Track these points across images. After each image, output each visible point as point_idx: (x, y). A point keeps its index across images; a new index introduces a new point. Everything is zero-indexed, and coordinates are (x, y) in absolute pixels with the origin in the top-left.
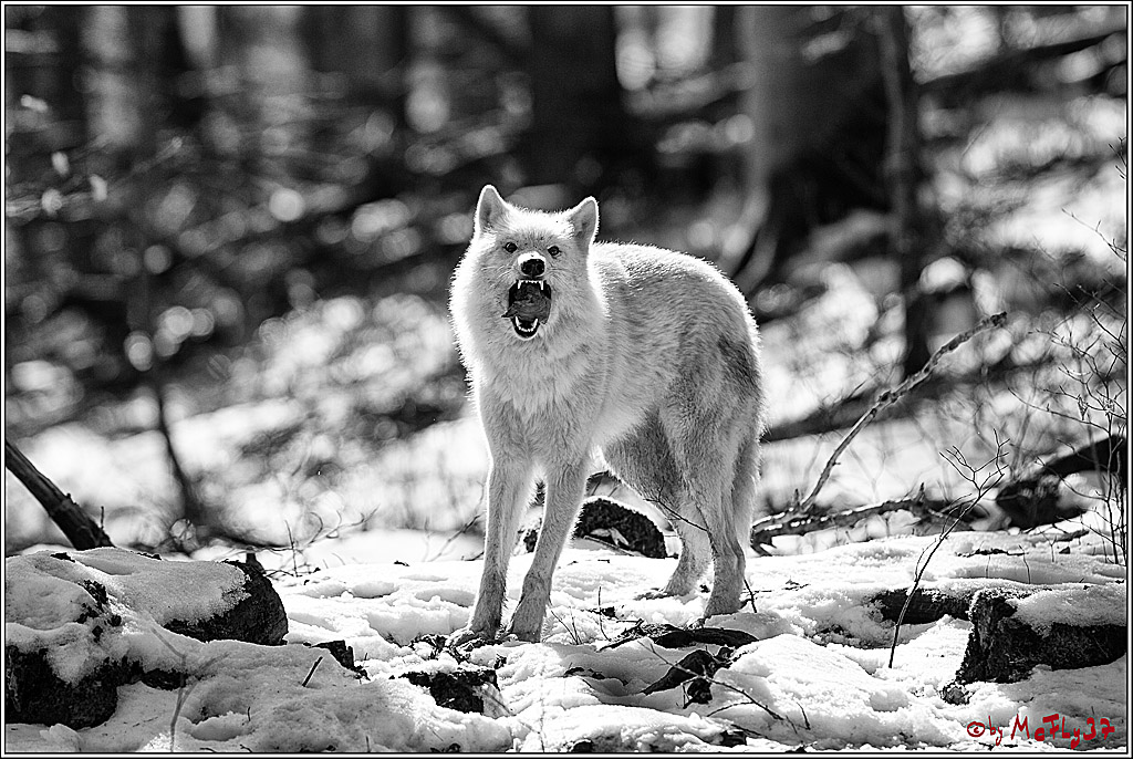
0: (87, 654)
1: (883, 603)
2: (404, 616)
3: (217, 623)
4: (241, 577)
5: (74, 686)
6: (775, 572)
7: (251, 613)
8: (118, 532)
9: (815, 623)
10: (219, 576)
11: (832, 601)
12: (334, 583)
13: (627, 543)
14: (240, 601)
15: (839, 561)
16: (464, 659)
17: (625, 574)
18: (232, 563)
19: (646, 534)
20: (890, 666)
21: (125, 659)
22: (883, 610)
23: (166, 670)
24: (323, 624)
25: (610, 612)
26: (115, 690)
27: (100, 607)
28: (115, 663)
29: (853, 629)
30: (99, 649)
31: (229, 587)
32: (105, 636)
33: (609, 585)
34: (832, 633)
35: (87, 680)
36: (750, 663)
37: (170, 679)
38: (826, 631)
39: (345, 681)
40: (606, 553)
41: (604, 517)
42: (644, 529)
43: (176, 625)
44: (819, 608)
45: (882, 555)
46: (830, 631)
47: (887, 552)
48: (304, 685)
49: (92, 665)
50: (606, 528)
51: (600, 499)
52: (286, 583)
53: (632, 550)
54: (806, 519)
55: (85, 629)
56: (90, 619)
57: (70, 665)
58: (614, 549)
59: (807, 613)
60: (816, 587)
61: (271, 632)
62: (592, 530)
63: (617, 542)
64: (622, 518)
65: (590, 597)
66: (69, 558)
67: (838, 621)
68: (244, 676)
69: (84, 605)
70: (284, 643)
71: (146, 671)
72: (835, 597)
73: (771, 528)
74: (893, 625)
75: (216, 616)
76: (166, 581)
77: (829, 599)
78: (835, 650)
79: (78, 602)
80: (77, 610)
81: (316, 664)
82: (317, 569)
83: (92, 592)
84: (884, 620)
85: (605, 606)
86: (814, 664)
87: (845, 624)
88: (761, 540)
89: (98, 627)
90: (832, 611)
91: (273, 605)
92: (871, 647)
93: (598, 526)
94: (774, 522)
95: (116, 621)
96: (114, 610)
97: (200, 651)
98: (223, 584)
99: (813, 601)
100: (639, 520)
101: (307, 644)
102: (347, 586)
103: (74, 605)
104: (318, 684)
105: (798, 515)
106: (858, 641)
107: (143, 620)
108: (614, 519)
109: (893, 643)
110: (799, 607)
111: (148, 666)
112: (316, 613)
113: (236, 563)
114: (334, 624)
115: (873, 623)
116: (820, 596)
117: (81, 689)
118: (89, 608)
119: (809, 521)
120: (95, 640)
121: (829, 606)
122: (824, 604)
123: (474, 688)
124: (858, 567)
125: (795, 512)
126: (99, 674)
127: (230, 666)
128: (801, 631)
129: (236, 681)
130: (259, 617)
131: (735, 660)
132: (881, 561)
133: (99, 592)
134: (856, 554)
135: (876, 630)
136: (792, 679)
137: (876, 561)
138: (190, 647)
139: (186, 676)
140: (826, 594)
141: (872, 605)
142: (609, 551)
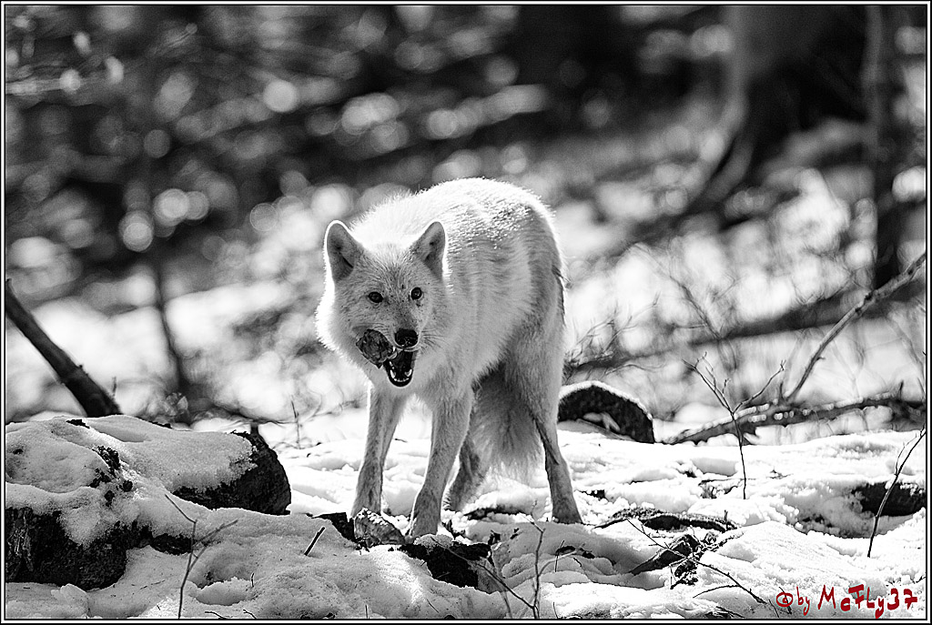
0: (99, 517)
1: (863, 494)
2: (402, 492)
3: (224, 492)
4: (247, 448)
5: (85, 548)
6: (759, 461)
7: (256, 483)
8: (128, 401)
9: (797, 512)
10: (227, 446)
11: (814, 490)
12: (336, 456)
13: (617, 428)
14: (247, 471)
15: (822, 452)
16: (458, 534)
17: (615, 458)
18: (239, 434)
19: (636, 420)
20: (869, 556)
21: (135, 523)
22: (862, 502)
23: (174, 535)
24: (324, 495)
25: (601, 495)
26: (125, 554)
27: (113, 473)
28: (125, 527)
29: (833, 519)
30: (110, 513)
31: (237, 457)
32: (117, 501)
33: (600, 467)
34: (814, 522)
35: (98, 543)
36: (736, 547)
37: (177, 544)
38: (807, 520)
39: (345, 551)
40: (597, 437)
41: (597, 402)
42: (634, 415)
43: (185, 492)
44: (802, 497)
45: (861, 449)
46: (811, 519)
47: (867, 446)
48: (306, 554)
49: (103, 528)
50: (598, 412)
51: (593, 386)
52: (290, 455)
53: (623, 435)
54: (789, 412)
55: (98, 493)
56: (102, 484)
57: (83, 527)
58: (605, 433)
59: (789, 501)
60: (800, 477)
61: (275, 502)
62: (584, 414)
63: (608, 427)
64: (614, 403)
65: (580, 478)
66: (84, 425)
67: (819, 510)
68: (249, 543)
69: (97, 471)
70: (288, 513)
71: (154, 536)
72: (817, 487)
73: (755, 419)
74: (871, 517)
75: (223, 484)
76: (177, 450)
77: (811, 488)
78: (816, 538)
79: (91, 466)
80: (91, 475)
81: (319, 534)
82: (319, 444)
83: (105, 457)
84: (863, 511)
85: (596, 488)
86: (797, 551)
87: (826, 514)
88: (746, 429)
89: (110, 492)
90: (814, 500)
91: (279, 475)
92: (851, 536)
93: (590, 411)
94: (758, 413)
95: (128, 487)
96: (126, 476)
97: (209, 518)
98: (231, 454)
99: (795, 490)
100: (629, 406)
101: (308, 515)
102: (348, 460)
103: (88, 470)
104: (320, 554)
105: (783, 407)
106: (838, 530)
107: (154, 486)
108: (605, 405)
109: (872, 534)
110: (782, 496)
111: (158, 530)
112: (318, 486)
113: (244, 435)
114: (335, 496)
115: (853, 514)
116: (802, 486)
117: (92, 551)
118: (102, 474)
119: (792, 413)
120: (107, 505)
121: (811, 495)
122: (806, 493)
123: (469, 562)
124: (839, 458)
125: (778, 405)
126: (109, 537)
127: (236, 533)
128: (784, 519)
129: (241, 548)
130: (264, 487)
131: (721, 544)
132: (862, 455)
133: (113, 458)
134: (838, 447)
135: (855, 521)
136: (776, 564)
137: (856, 455)
138: (198, 514)
139: (195, 541)
140: (808, 484)
141: (852, 496)
142: (599, 435)
